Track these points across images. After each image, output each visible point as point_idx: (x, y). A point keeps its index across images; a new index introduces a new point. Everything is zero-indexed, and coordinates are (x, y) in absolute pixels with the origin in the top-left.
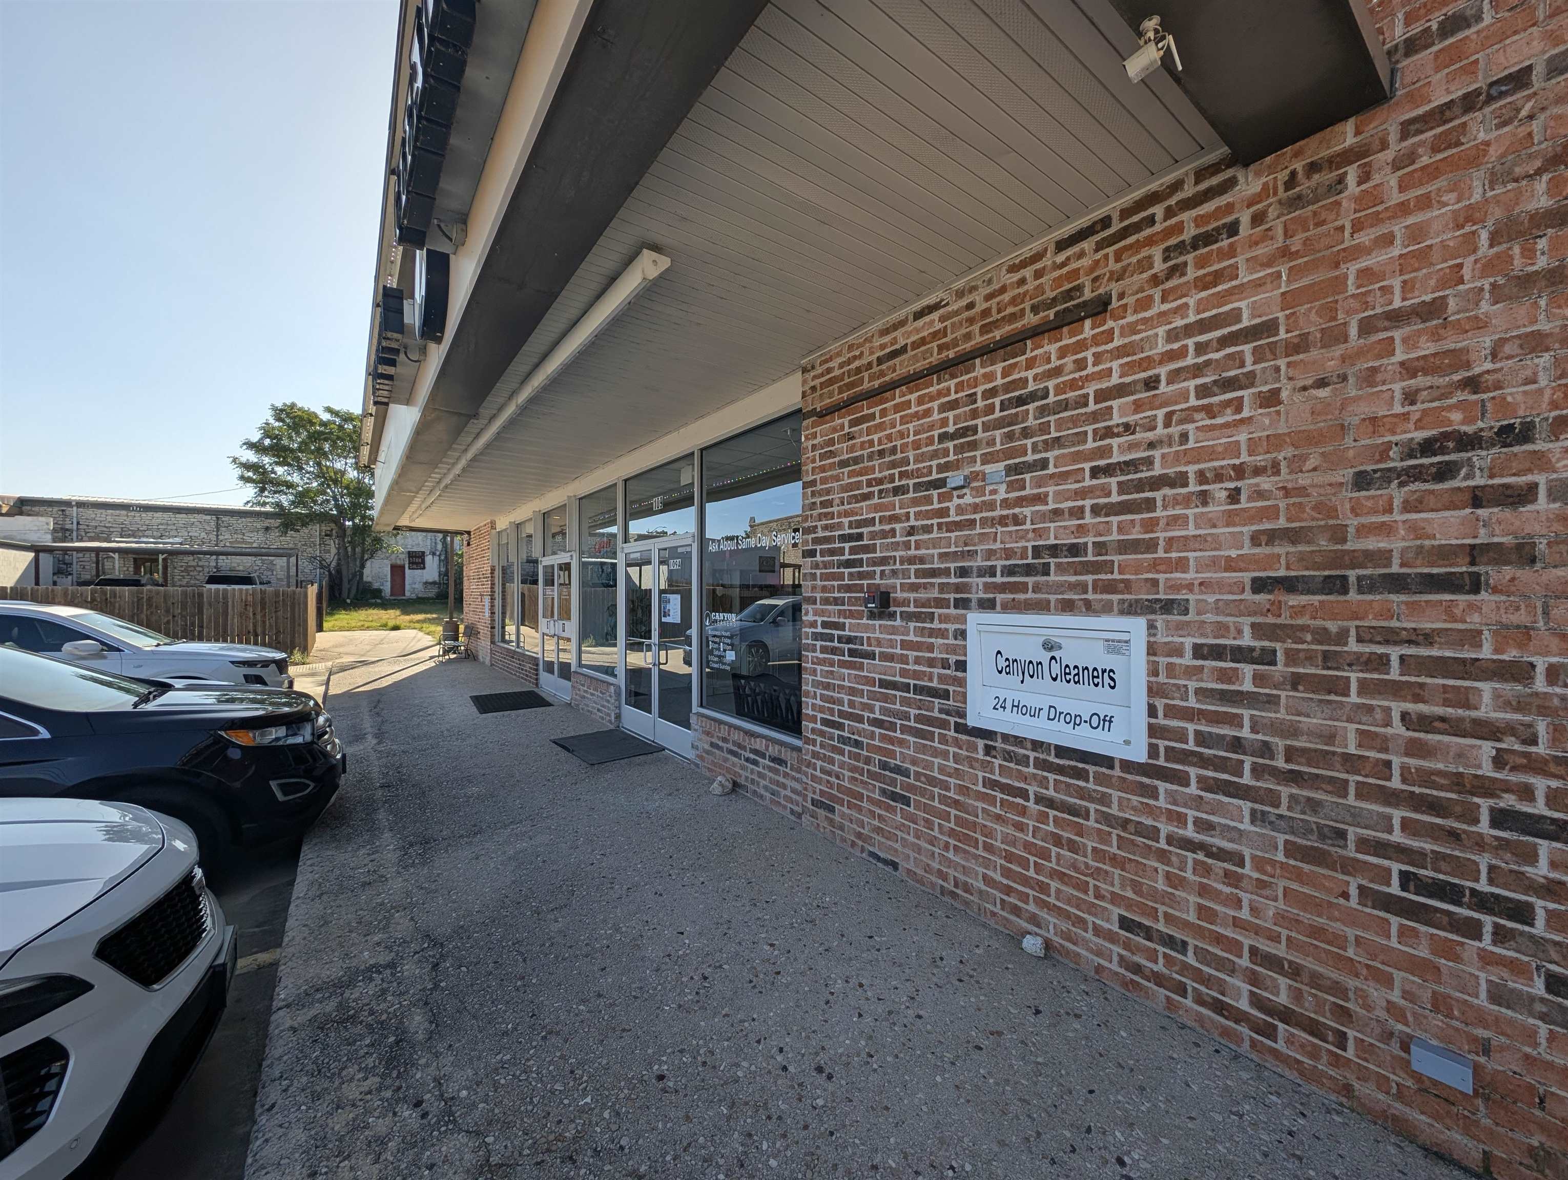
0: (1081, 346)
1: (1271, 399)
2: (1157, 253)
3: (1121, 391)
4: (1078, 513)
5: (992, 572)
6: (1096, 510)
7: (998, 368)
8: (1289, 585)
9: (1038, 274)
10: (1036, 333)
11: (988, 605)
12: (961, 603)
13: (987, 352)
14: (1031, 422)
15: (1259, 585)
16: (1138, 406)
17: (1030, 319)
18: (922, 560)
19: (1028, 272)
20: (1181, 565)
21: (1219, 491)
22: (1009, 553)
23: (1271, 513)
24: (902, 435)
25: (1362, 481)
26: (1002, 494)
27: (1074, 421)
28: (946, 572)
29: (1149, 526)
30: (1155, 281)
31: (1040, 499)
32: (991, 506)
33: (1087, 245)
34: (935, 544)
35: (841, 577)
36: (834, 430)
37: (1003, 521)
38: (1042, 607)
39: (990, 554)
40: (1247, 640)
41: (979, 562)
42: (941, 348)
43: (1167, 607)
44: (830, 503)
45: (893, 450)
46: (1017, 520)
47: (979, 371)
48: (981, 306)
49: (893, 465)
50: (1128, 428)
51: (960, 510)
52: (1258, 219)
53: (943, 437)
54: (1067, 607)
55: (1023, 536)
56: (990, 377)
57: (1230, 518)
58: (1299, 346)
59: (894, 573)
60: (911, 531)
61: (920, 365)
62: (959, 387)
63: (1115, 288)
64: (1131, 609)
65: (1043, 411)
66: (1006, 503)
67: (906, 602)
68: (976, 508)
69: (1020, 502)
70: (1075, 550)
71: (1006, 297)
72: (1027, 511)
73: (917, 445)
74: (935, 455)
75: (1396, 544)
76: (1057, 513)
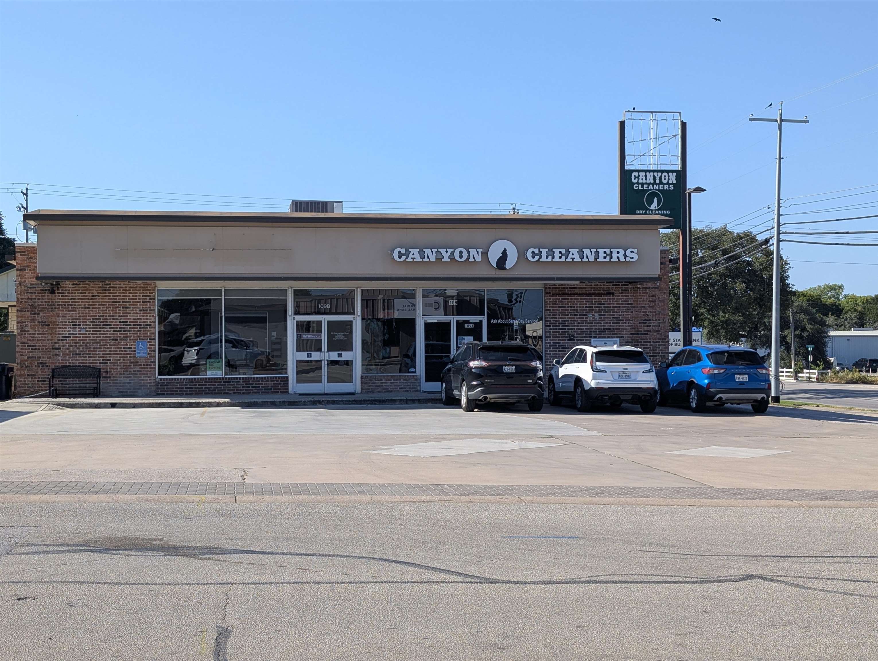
0: (610, 299)
5: (596, 332)
6: (613, 323)
8: (634, 334)
11: (595, 337)
12: (591, 337)
13: (595, 295)
15: (631, 334)
17: (602, 292)
18: (581, 329)
19: (602, 284)
20: (623, 331)
24: (576, 304)
27: (609, 310)
30: (620, 293)
35: (559, 332)
36: (557, 299)
37: (598, 323)
38: (605, 337)
39: (596, 329)
41: (593, 330)
43: (622, 337)
47: (593, 297)
48: (593, 286)
49: (574, 310)
50: (617, 312)
51: (590, 320)
53: (586, 307)
54: (609, 337)
55: (601, 326)
57: (628, 326)
59: (574, 331)
60: (579, 323)
61: (581, 292)
62: (589, 299)
63: (615, 292)
64: (617, 337)
65: (604, 307)
66: (598, 320)
67: (578, 337)
70: (610, 329)
72: (602, 322)
73: (580, 307)
76: (607, 323)
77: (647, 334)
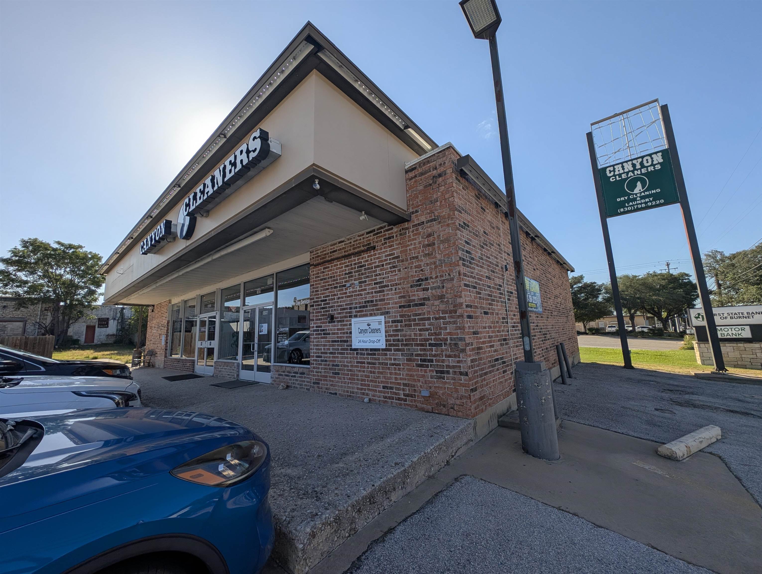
0: (371, 256)
1: (399, 270)
2: (383, 238)
3: (378, 266)
4: (372, 293)
5: (356, 308)
6: (375, 292)
7: (356, 258)
8: (403, 306)
9: (363, 238)
10: (363, 251)
11: (356, 316)
12: (351, 317)
13: (355, 254)
14: (363, 272)
15: (400, 307)
16: (381, 270)
17: (362, 248)
18: (341, 306)
19: (361, 237)
20: (389, 304)
21: (394, 288)
22: (360, 303)
23: (400, 293)
24: (336, 273)
25: (412, 286)
26: (358, 289)
27: (371, 272)
28: (347, 309)
29: (384, 295)
30: (383, 244)
31: (365, 290)
32: (356, 291)
33: (372, 234)
34: (344, 301)
35: (321, 312)
36: (319, 270)
37: (358, 295)
38: (366, 316)
39: (356, 303)
40: (399, 319)
41: (354, 306)
42: (345, 252)
43: (387, 313)
44: (317, 291)
45: (334, 277)
46: (361, 295)
47: (353, 259)
48: (353, 243)
49: (334, 280)
50: (380, 274)
51: (350, 292)
52: (396, 236)
53: (346, 274)
54: (371, 315)
55: (362, 299)
56: (355, 260)
57: (396, 294)
58: (403, 261)
59: (335, 310)
60: (339, 298)
61: (340, 255)
62: (349, 262)
63: (376, 244)
64: (381, 314)
65: (365, 269)
66: (359, 291)
67: (338, 318)
68: (353, 292)
69: (362, 290)
70: (372, 301)
71: (358, 242)
72: (363, 293)
73: (340, 276)
74: (344, 278)
75: (416, 298)
76: (368, 293)
77: (423, 304)
